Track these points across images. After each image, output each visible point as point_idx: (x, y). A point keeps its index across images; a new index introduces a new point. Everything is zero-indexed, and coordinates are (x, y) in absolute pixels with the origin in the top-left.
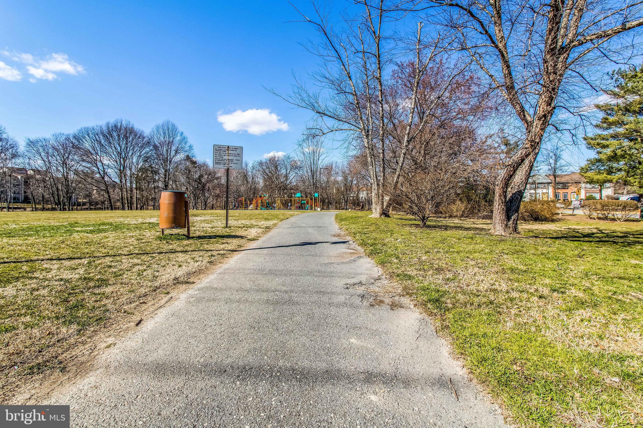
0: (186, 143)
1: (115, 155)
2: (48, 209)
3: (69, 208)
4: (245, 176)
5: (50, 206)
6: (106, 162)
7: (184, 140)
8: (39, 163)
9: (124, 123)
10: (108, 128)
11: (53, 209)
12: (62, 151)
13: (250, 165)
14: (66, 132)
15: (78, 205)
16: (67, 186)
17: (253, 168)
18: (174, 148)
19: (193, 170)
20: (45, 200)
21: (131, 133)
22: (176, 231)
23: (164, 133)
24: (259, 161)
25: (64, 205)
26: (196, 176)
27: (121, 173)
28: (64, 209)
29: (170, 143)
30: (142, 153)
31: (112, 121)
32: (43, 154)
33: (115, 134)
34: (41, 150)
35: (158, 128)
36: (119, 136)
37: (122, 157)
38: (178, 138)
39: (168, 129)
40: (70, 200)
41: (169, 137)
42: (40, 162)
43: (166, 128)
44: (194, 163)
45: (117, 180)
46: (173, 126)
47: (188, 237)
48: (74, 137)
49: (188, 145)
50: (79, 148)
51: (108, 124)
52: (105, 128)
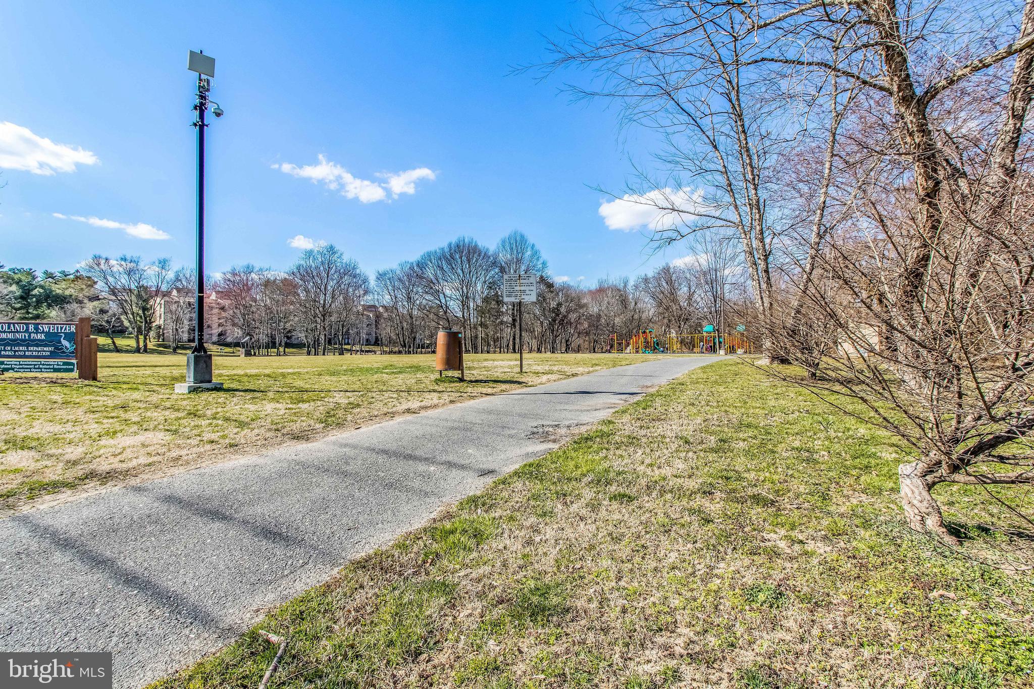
0: (538, 259)
1: (457, 284)
2: (395, 353)
3: (413, 351)
4: (624, 302)
5: (397, 349)
6: (448, 292)
7: (535, 254)
8: (387, 299)
9: (466, 240)
10: (450, 250)
11: (400, 352)
12: (407, 283)
13: (631, 283)
14: (411, 260)
15: (423, 347)
16: (412, 324)
17: (636, 287)
18: (523, 268)
19: (549, 295)
20: (391, 342)
21: (474, 252)
22: (450, 373)
23: (512, 249)
24: (643, 275)
25: (410, 347)
26: (553, 304)
27: (464, 305)
28: (409, 353)
29: (519, 261)
30: (487, 278)
31: (454, 240)
32: (390, 288)
33: (457, 256)
34: (389, 283)
35: (504, 242)
36: (461, 258)
37: (466, 283)
38: (529, 253)
39: (516, 243)
40: (414, 340)
41: (518, 253)
42: (387, 297)
43: (513, 241)
44: (550, 286)
45: (460, 315)
46: (522, 236)
47: (461, 380)
48: (418, 265)
49: (541, 261)
50: (421, 278)
51: (450, 245)
52: (447, 250)
